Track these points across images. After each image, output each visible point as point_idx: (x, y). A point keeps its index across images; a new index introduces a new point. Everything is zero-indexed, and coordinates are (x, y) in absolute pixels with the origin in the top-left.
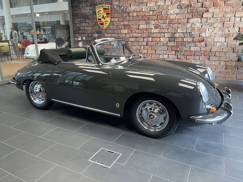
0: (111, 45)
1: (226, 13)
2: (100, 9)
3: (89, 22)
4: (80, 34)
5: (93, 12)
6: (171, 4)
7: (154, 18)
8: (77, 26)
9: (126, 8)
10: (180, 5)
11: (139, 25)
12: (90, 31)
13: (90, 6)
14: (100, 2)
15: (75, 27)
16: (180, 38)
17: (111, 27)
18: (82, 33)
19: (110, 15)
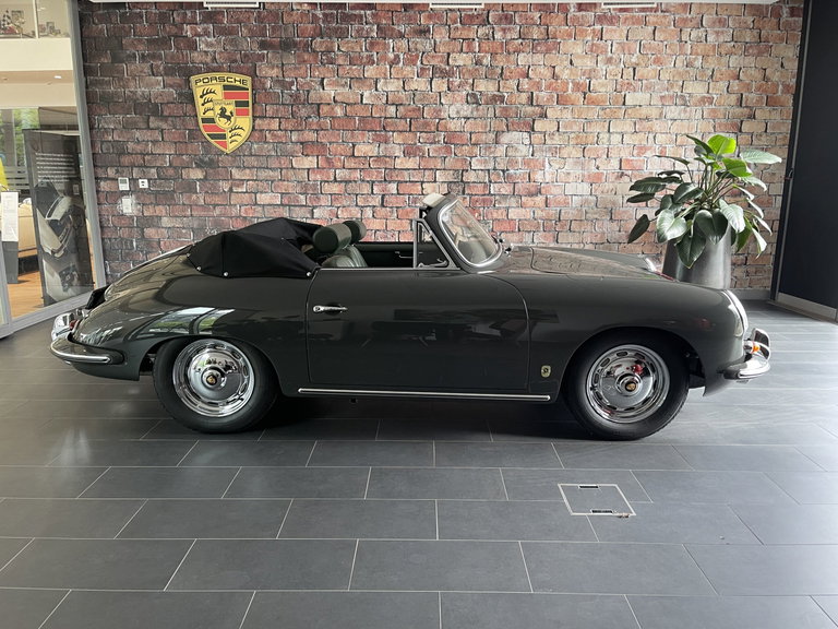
0: (256, 204)
1: (588, 121)
2: (211, 87)
3: (164, 126)
4: (126, 170)
5: (180, 95)
6: (449, 89)
7: (402, 124)
8: (110, 138)
9: (308, 91)
10: (474, 95)
11: (354, 146)
12: (168, 160)
13: (166, 74)
14: (207, 64)
15: (102, 142)
16: (479, 185)
17: (255, 146)
18: (133, 166)
19: (250, 107)
